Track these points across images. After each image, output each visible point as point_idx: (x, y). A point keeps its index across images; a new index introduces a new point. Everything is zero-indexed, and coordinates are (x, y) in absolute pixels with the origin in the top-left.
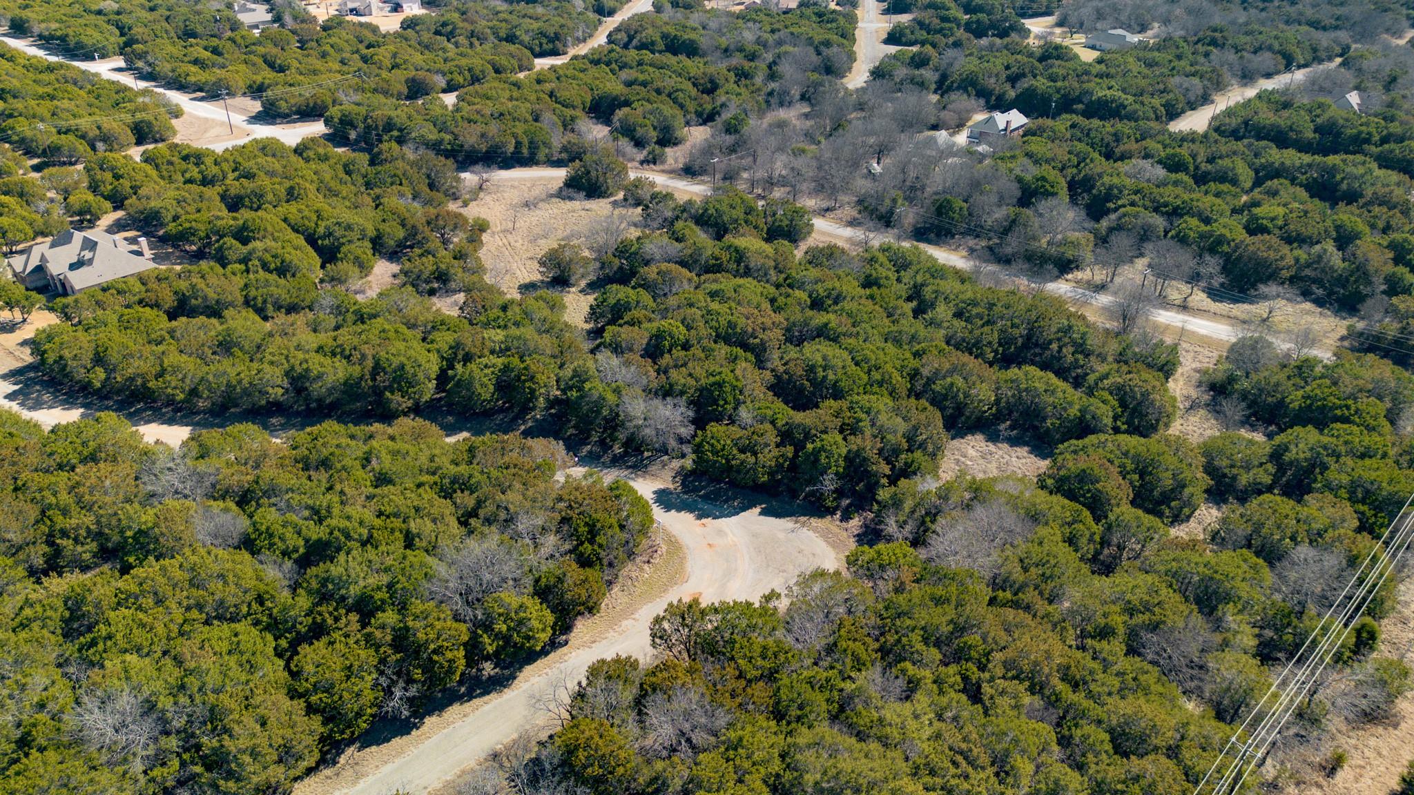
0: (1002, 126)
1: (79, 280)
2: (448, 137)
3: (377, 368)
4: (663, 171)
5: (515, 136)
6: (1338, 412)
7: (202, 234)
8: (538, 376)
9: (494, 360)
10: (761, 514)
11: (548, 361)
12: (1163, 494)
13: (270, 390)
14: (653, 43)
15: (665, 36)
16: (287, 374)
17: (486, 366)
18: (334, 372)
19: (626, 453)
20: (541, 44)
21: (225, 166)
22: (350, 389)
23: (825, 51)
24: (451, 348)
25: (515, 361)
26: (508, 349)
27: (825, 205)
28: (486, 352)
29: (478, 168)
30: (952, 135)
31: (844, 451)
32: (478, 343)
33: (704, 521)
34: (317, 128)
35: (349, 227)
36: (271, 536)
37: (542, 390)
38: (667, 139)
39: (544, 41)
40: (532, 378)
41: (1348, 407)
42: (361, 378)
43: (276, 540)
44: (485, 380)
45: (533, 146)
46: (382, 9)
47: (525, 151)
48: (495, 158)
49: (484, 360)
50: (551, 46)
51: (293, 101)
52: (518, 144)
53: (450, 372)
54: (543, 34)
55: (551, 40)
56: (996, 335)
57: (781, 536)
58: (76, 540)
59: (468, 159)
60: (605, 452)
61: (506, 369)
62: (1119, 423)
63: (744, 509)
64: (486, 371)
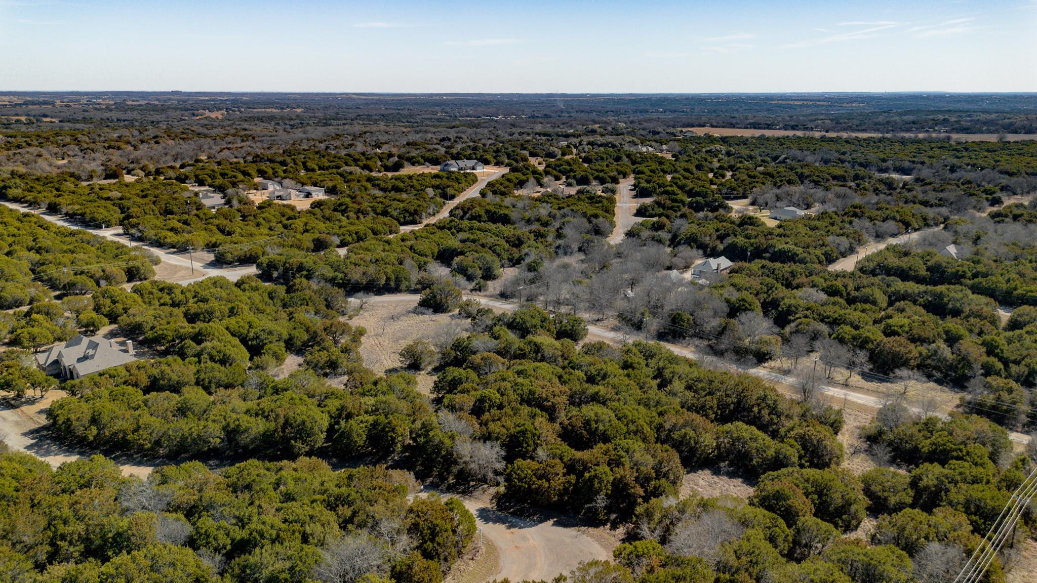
0: (714, 267)
1: (83, 369)
2: (340, 275)
3: (287, 423)
4: (486, 296)
5: (386, 273)
6: (955, 454)
7: (170, 338)
8: (398, 428)
9: (367, 417)
10: (553, 525)
11: (404, 418)
12: (836, 509)
13: (212, 440)
14: (480, 216)
15: (487, 212)
16: (224, 429)
17: (362, 422)
18: (257, 427)
19: (457, 483)
20: (405, 217)
21: (188, 295)
22: (267, 438)
23: (594, 220)
24: (338, 410)
25: (382, 418)
26: (377, 410)
27: (596, 317)
28: (362, 412)
29: (360, 294)
30: (681, 273)
31: (611, 479)
32: (357, 406)
33: (512, 530)
34: (252, 270)
35: (270, 333)
36: (208, 536)
37: (400, 439)
38: (489, 275)
39: (407, 215)
40: (393, 430)
41: (961, 451)
42: (276, 430)
43: (211, 539)
44: (360, 431)
45: (398, 281)
46: (298, 196)
47: (392, 284)
48: (372, 288)
49: (361, 418)
50: (411, 218)
51: (236, 253)
52: (388, 279)
53: (337, 427)
54: (406, 211)
55: (411, 214)
56: (715, 402)
57: (568, 540)
58: (71, 543)
59: (353, 289)
60: (443, 482)
61: (375, 424)
62: (803, 461)
63: (541, 521)
64: (361, 425)
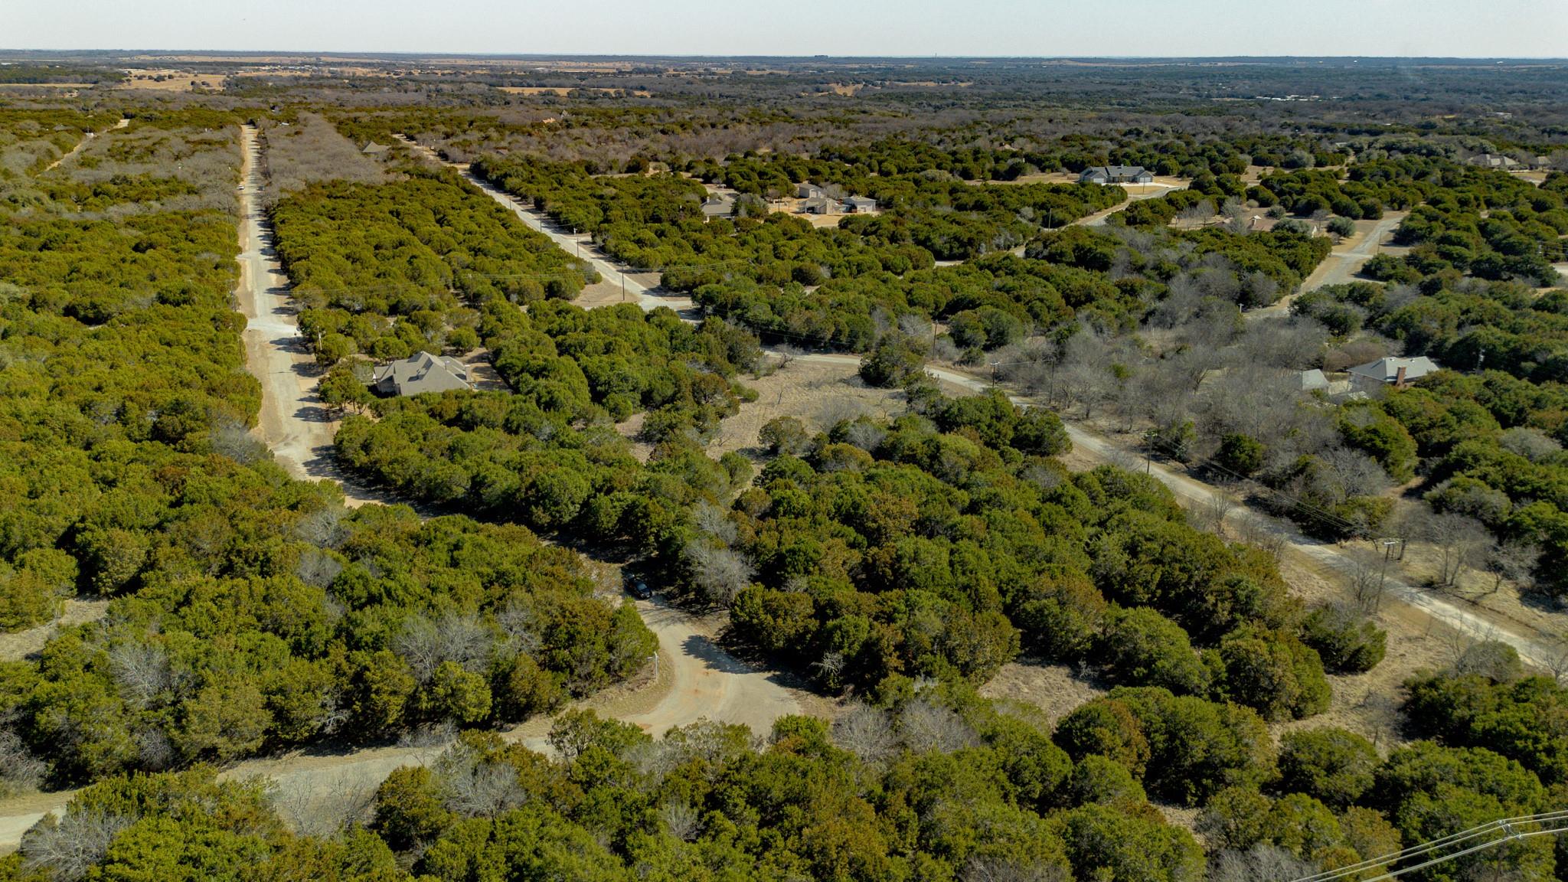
0: (1391, 372)
1: (408, 390)
2: (778, 319)
3: (533, 485)
4: (972, 373)
5: (836, 324)
6: (1520, 744)
7: (518, 370)
9: (627, 495)
10: (768, 679)
13: (454, 488)
14: (1062, 254)
15: (1078, 248)
16: (473, 478)
17: (619, 500)
18: (503, 481)
19: (696, 601)
20: (951, 248)
21: (579, 321)
22: (508, 497)
23: (1248, 276)
24: (605, 481)
25: (644, 500)
26: (645, 488)
27: (1117, 426)
28: (626, 488)
29: (784, 347)
30: (1331, 379)
31: (863, 636)
32: (624, 480)
33: (711, 670)
34: (686, 303)
35: (625, 379)
36: (346, 583)
37: (654, 530)
38: (997, 340)
39: (956, 245)
40: (646, 516)
41: (1536, 740)
42: (518, 490)
43: (347, 587)
44: (613, 512)
45: (853, 337)
46: (837, 209)
47: (844, 340)
48: (810, 343)
49: (621, 495)
50: (962, 250)
51: (683, 278)
52: (838, 332)
53: (592, 500)
54: (956, 238)
55: (962, 244)
57: (767, 701)
58: (246, 561)
59: (771, 338)
60: (681, 595)
61: (633, 506)
62: (1219, 690)
63: (755, 671)
64: (617, 504)
